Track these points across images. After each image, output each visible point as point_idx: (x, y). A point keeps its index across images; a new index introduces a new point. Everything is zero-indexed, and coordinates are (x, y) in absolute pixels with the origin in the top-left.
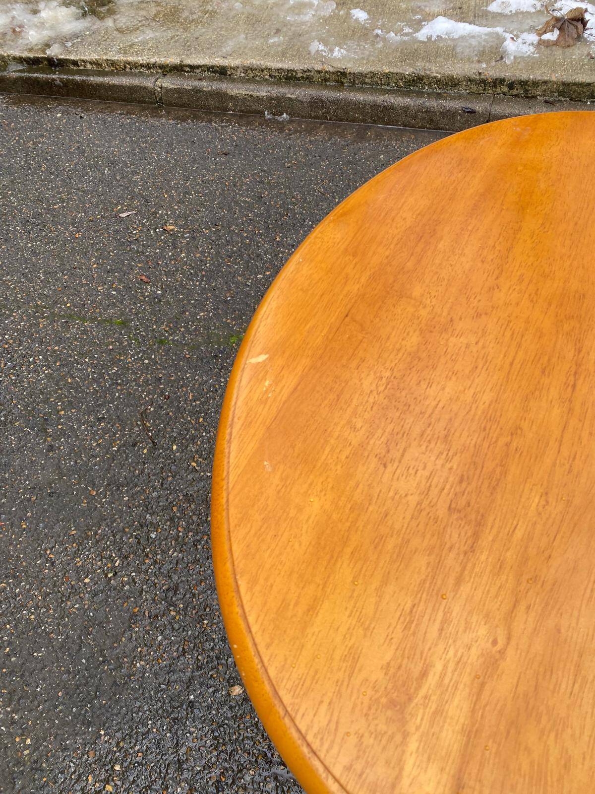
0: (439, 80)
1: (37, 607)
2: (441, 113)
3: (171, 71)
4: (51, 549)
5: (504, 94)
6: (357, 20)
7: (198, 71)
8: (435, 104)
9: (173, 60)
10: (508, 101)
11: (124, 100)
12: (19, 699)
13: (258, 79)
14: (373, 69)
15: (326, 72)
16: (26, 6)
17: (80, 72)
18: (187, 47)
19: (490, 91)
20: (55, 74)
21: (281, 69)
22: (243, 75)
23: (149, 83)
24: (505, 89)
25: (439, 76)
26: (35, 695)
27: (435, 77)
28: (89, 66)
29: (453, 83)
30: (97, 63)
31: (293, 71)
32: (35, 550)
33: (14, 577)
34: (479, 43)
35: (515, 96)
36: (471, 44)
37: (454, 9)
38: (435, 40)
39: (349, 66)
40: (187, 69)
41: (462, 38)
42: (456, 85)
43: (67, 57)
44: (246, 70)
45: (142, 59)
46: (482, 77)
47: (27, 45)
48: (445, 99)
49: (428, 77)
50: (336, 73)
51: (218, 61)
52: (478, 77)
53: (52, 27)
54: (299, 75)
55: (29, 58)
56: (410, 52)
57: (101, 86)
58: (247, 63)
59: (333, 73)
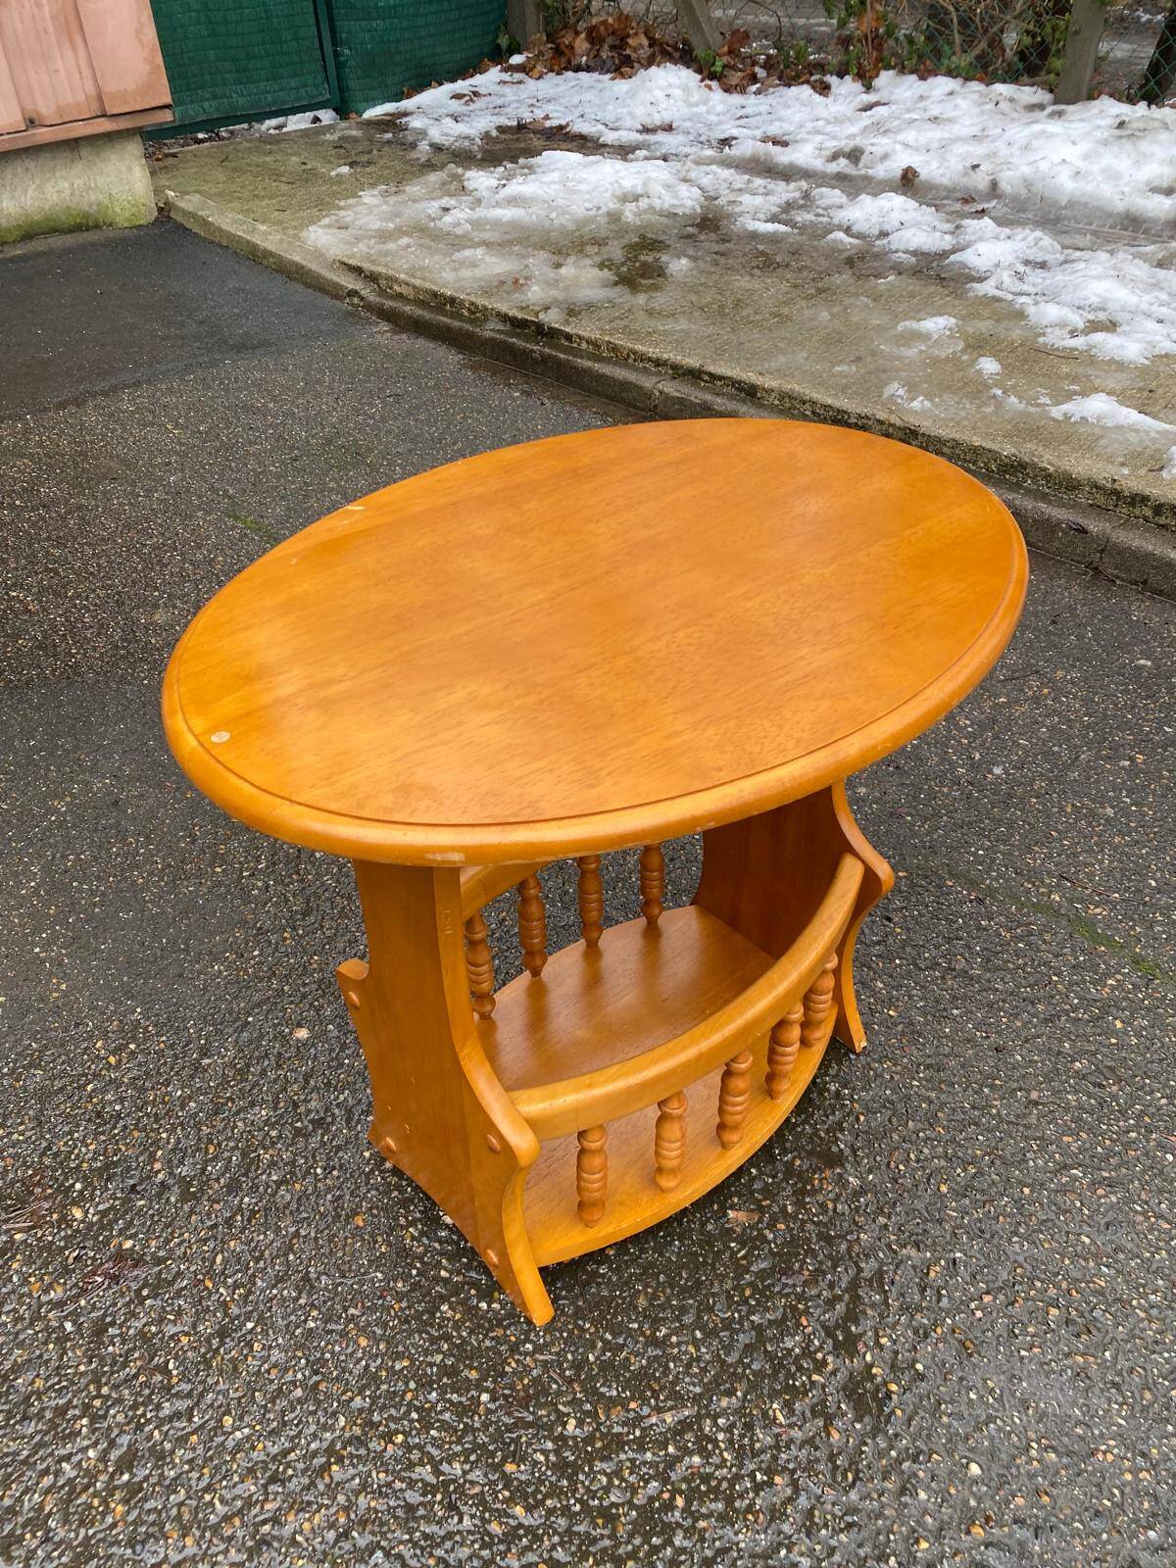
0: (1050, 475)
1: (151, 874)
2: (1034, 521)
3: (684, 375)
4: (201, 827)
5: (1146, 519)
6: (979, 372)
7: (719, 383)
8: (1030, 507)
9: (692, 362)
10: (1146, 530)
11: (607, 397)
12: (80, 948)
13: (796, 412)
14: (957, 436)
15: (891, 425)
16: (551, 256)
17: (568, 350)
18: (720, 352)
19: (1124, 511)
20: (537, 344)
21: (829, 406)
22: (776, 402)
23: (647, 383)
24: (1149, 513)
25: (1052, 469)
26: (97, 950)
27: (1045, 469)
28: (584, 345)
29: (1068, 484)
30: (596, 344)
31: (845, 412)
32: (185, 821)
33: (147, 837)
34: (1141, 441)
35: (1163, 526)
36: (1127, 440)
37: (1141, 390)
38: (1076, 422)
39: (925, 423)
40: (706, 378)
41: (1120, 428)
42: (1074, 488)
43: (562, 328)
44: (783, 396)
45: (652, 352)
46: (1116, 486)
47: (522, 301)
48: (1050, 503)
49: (1034, 466)
50: (904, 428)
51: (751, 377)
52: (1109, 485)
53: (567, 288)
54: (853, 420)
55: (516, 318)
56: (1030, 429)
57: (588, 372)
58: (787, 387)
59: (899, 428)
